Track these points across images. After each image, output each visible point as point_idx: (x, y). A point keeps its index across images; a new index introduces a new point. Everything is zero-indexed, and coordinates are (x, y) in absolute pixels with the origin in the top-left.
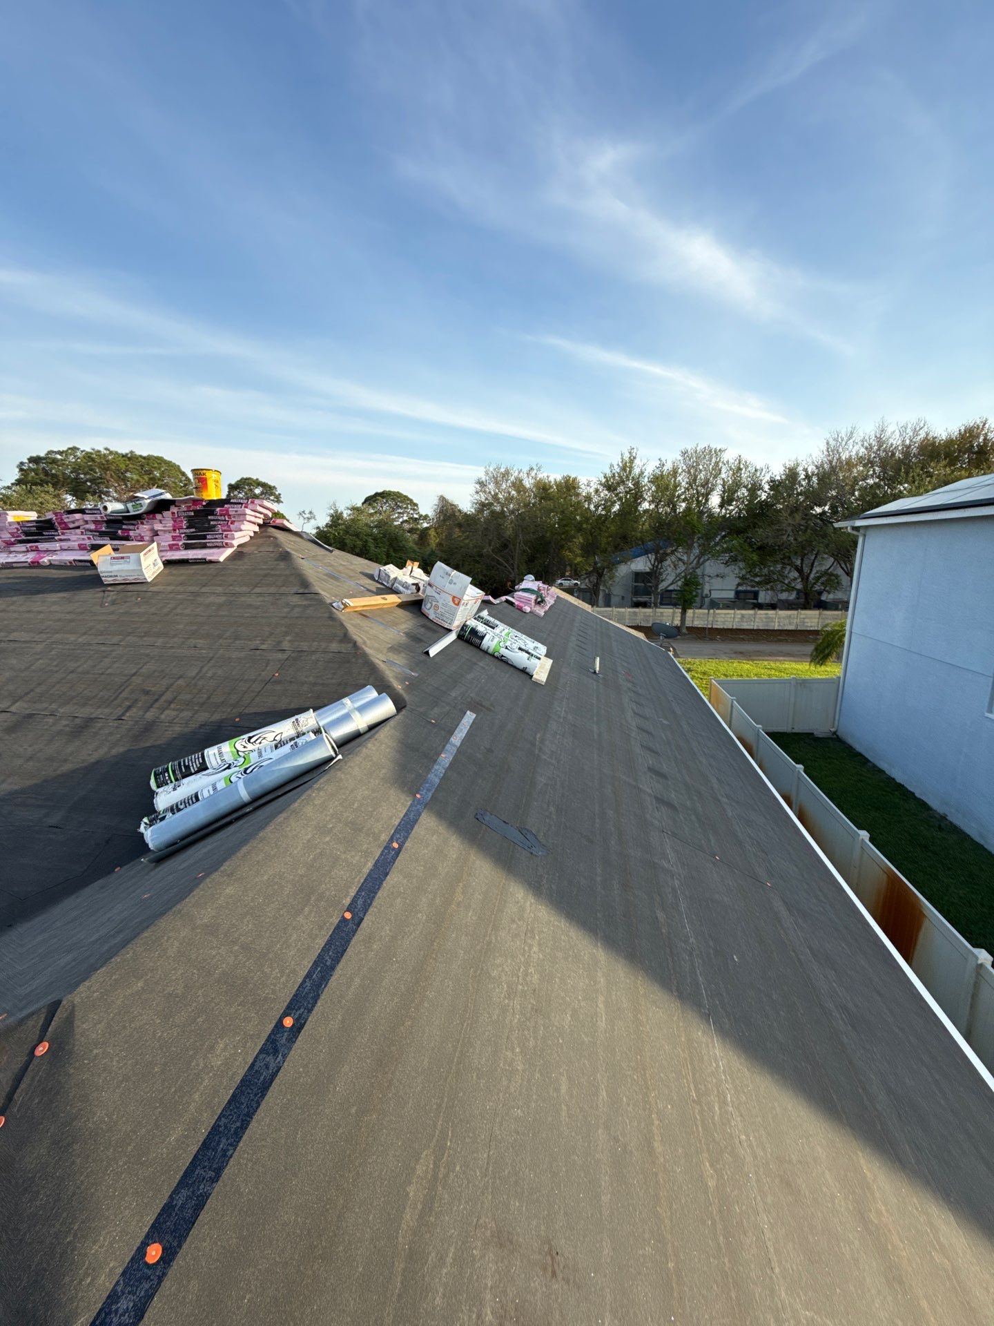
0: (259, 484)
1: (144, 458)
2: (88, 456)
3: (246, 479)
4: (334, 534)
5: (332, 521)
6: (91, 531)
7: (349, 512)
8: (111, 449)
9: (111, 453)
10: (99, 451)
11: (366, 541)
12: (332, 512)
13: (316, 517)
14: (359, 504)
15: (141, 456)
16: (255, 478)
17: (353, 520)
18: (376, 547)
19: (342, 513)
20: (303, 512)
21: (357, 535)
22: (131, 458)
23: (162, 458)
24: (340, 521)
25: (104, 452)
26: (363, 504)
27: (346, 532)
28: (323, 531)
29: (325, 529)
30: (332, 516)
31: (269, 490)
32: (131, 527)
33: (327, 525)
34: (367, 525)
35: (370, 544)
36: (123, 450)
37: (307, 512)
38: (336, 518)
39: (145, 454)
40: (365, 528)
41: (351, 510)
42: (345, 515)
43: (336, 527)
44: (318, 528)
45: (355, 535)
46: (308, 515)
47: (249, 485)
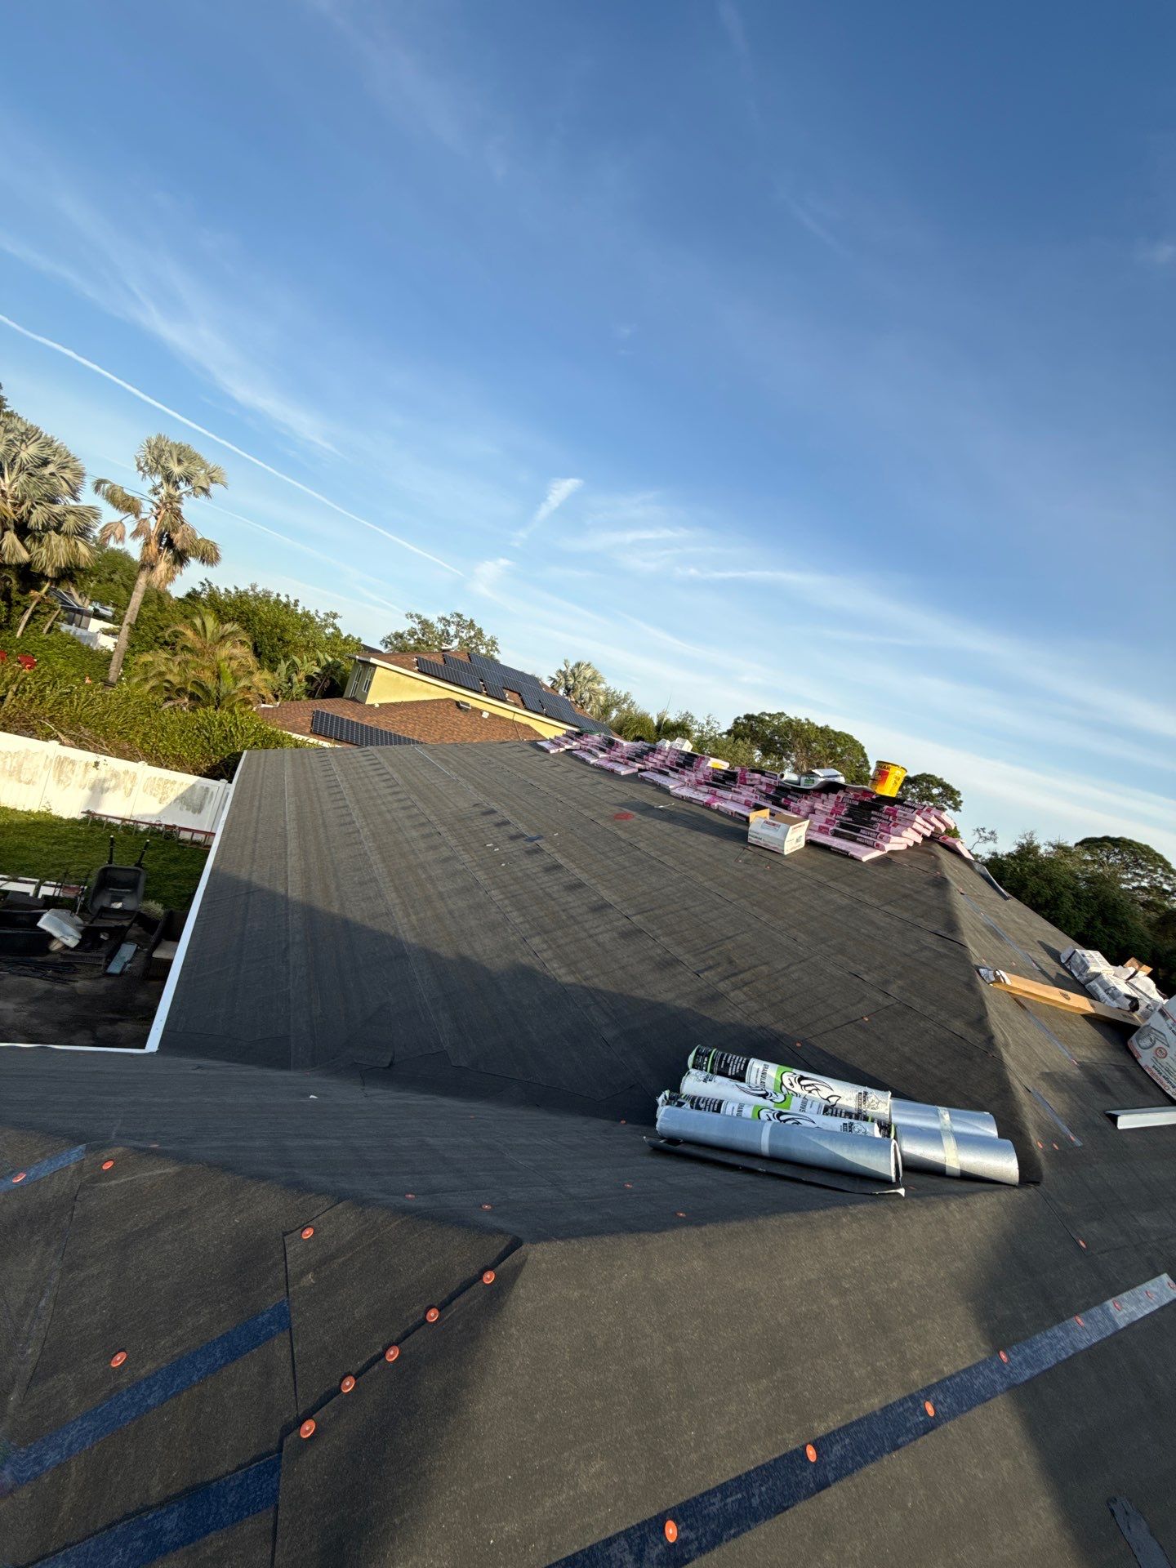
0: (940, 783)
1: (835, 733)
2: (790, 723)
3: (929, 776)
4: (1015, 869)
5: (1018, 852)
6: (761, 791)
7: (1051, 849)
8: (811, 721)
9: (809, 723)
10: (800, 720)
11: (1061, 894)
12: (1024, 841)
13: (998, 841)
14: (1071, 844)
15: (833, 731)
16: (939, 777)
17: (1051, 861)
18: (1074, 907)
19: (1038, 847)
20: (983, 829)
21: (1050, 881)
22: (824, 731)
23: (852, 736)
24: (1031, 856)
25: (804, 721)
26: (1077, 845)
27: (1035, 872)
28: (1000, 859)
29: (1004, 859)
30: (1022, 846)
31: (950, 795)
32: (795, 799)
33: (1009, 855)
34: (1072, 873)
35: (1064, 899)
36: (820, 724)
37: (987, 831)
38: (1027, 851)
39: (837, 730)
40: (1067, 877)
41: (1054, 847)
42: (1042, 851)
43: (1021, 860)
44: (995, 854)
45: (1045, 880)
46: (986, 835)
47: (927, 782)
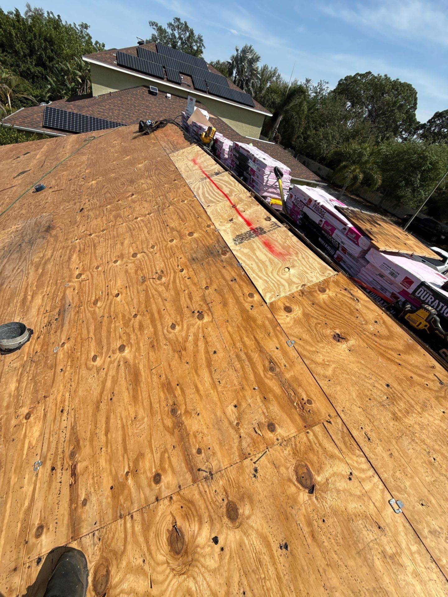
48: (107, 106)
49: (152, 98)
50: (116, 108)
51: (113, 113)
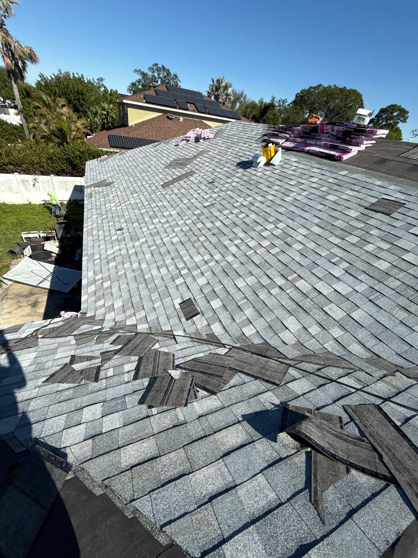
48: (144, 130)
49: (170, 122)
50: (150, 131)
51: (149, 134)
